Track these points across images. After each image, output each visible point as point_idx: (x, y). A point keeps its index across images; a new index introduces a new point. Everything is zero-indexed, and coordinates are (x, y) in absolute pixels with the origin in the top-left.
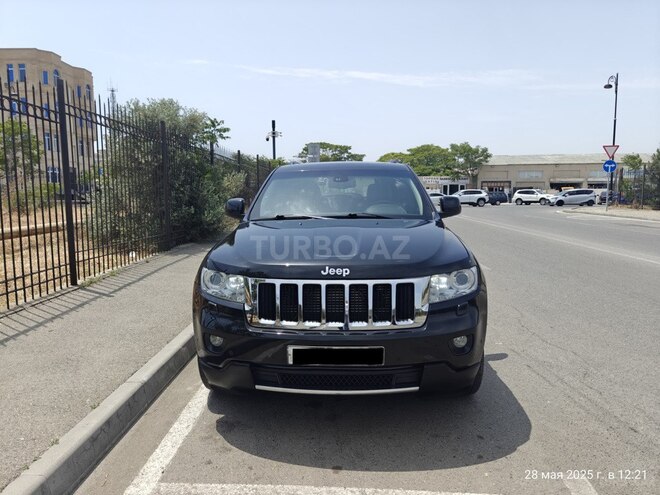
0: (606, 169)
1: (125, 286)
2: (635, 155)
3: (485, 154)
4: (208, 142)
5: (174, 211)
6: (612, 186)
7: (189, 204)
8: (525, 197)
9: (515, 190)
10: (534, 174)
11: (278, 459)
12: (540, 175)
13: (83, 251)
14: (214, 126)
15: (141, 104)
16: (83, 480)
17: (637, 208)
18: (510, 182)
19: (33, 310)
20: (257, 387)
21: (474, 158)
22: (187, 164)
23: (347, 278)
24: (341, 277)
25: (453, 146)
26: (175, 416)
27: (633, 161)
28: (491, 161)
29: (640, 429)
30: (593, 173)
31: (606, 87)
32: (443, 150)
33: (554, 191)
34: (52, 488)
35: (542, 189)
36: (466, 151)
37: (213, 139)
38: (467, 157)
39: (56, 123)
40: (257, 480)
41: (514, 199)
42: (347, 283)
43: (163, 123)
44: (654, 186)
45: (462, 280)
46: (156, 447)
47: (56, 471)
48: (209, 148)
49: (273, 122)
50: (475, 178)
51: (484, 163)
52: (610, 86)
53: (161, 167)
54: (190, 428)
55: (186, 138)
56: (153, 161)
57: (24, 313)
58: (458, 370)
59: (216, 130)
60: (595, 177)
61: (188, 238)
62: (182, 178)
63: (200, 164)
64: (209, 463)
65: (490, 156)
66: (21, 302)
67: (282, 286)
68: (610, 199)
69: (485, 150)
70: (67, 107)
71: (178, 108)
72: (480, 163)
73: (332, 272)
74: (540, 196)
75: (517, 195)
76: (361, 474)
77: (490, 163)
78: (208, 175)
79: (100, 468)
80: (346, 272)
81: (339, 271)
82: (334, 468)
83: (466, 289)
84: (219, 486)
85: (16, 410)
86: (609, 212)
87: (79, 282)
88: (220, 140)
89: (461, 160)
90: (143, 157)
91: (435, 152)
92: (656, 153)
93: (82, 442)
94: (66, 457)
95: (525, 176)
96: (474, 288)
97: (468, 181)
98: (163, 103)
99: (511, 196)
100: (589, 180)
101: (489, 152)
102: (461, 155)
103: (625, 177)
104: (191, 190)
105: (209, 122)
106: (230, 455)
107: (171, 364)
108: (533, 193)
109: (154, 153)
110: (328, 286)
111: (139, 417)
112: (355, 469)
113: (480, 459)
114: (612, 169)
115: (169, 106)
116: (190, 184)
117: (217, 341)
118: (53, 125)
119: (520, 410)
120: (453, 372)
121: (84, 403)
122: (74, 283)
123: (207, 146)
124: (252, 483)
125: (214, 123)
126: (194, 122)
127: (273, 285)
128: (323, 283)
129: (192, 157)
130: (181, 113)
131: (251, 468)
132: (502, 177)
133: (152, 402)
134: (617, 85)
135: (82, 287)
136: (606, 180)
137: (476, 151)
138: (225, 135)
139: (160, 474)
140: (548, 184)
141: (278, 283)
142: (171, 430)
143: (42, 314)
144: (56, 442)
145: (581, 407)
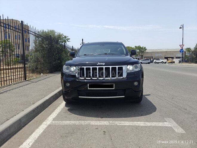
0: (181, 52)
1: (40, 80)
2: (189, 48)
3: (145, 49)
4: (64, 43)
5: (54, 62)
6: (182, 57)
7: (58, 60)
8: (157, 61)
9: (154, 60)
10: (160, 55)
11: (85, 116)
12: (161, 55)
13: (28, 73)
14: (65, 38)
15: (44, 31)
16: (31, 121)
17: (190, 63)
18: (153, 57)
19: (14, 85)
20: (79, 97)
21: (142, 50)
22: (58, 48)
23: (104, 65)
24: (102, 65)
25: (136, 47)
26: (56, 108)
27: (189, 50)
28: (147, 51)
29: (187, 109)
30: (177, 54)
31: (180, 28)
32: (133, 48)
33: (166, 59)
34: (23, 121)
35: (162, 59)
36: (139, 48)
37: (65, 42)
38: (140, 49)
39: (21, 33)
40: (80, 120)
41: (154, 62)
42: (104, 67)
43: (51, 36)
44: (195, 57)
45: (136, 67)
46: (51, 114)
47: (23, 116)
48: (64, 44)
49: (83, 39)
50: (142, 56)
51: (145, 51)
52: (181, 28)
53: (50, 49)
54: (60, 110)
55: (58, 41)
56: (48, 47)
57: (11, 86)
58: (136, 92)
59: (66, 39)
60: (178, 55)
61: (58, 70)
62: (56, 52)
63: (62, 49)
64: (66, 117)
65: (146, 49)
66: (10, 83)
67: (86, 68)
68: (182, 61)
69: (145, 48)
70: (24, 29)
71: (55, 33)
72: (143, 51)
73: (100, 64)
74: (162, 61)
75: (155, 61)
76: (108, 119)
77: (146, 52)
78: (64, 52)
79: (35, 118)
80: (104, 64)
81: (102, 64)
82: (101, 118)
83: (137, 70)
84: (69, 121)
85: (11, 105)
86: (182, 64)
87: (27, 79)
88: (67, 42)
89: (138, 51)
90: (45, 46)
91: (130, 49)
92: (195, 47)
93: (30, 111)
94: (26, 114)
95: (157, 55)
96: (139, 70)
97: (140, 57)
98: (51, 31)
99: (153, 61)
100: (176, 56)
101: (146, 48)
102: (138, 49)
103: (186, 54)
104: (59, 56)
105: (64, 37)
106: (72, 115)
107: (54, 96)
108: (159, 60)
109: (48, 44)
110: (99, 68)
111: (46, 108)
112: (107, 118)
113: (142, 115)
114: (182, 52)
115: (53, 32)
116: (59, 54)
117: (68, 85)
118: (20, 34)
119: (154, 106)
120: (134, 92)
121: (30, 103)
122: (25, 79)
123: (63, 44)
124: (78, 121)
125: (65, 37)
126: (60, 36)
127: (84, 68)
128: (98, 67)
129: (59, 46)
130: (56, 34)
131: (78, 118)
132: (150, 56)
133: (49, 105)
134: (183, 27)
135: (28, 81)
136: (181, 56)
137: (142, 48)
138: (69, 40)
139: (52, 119)
140: (164, 58)
141: (85, 67)
142: (55, 111)
143: (17, 86)
144: (23, 110)
145: (171, 105)
